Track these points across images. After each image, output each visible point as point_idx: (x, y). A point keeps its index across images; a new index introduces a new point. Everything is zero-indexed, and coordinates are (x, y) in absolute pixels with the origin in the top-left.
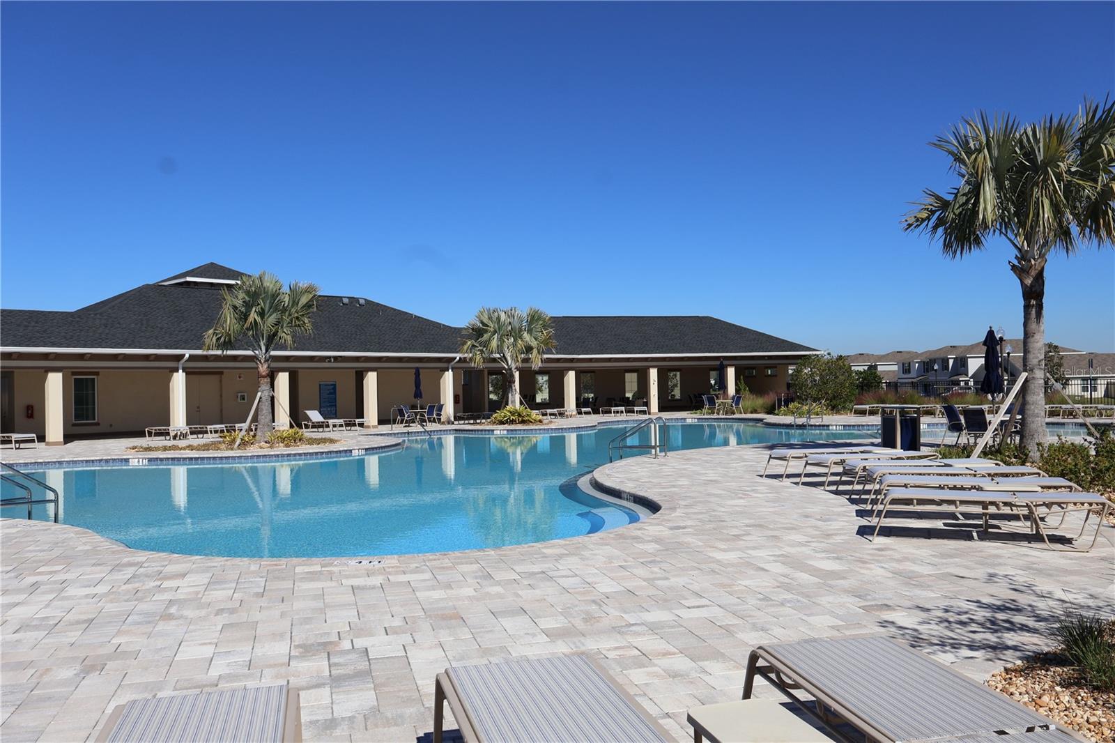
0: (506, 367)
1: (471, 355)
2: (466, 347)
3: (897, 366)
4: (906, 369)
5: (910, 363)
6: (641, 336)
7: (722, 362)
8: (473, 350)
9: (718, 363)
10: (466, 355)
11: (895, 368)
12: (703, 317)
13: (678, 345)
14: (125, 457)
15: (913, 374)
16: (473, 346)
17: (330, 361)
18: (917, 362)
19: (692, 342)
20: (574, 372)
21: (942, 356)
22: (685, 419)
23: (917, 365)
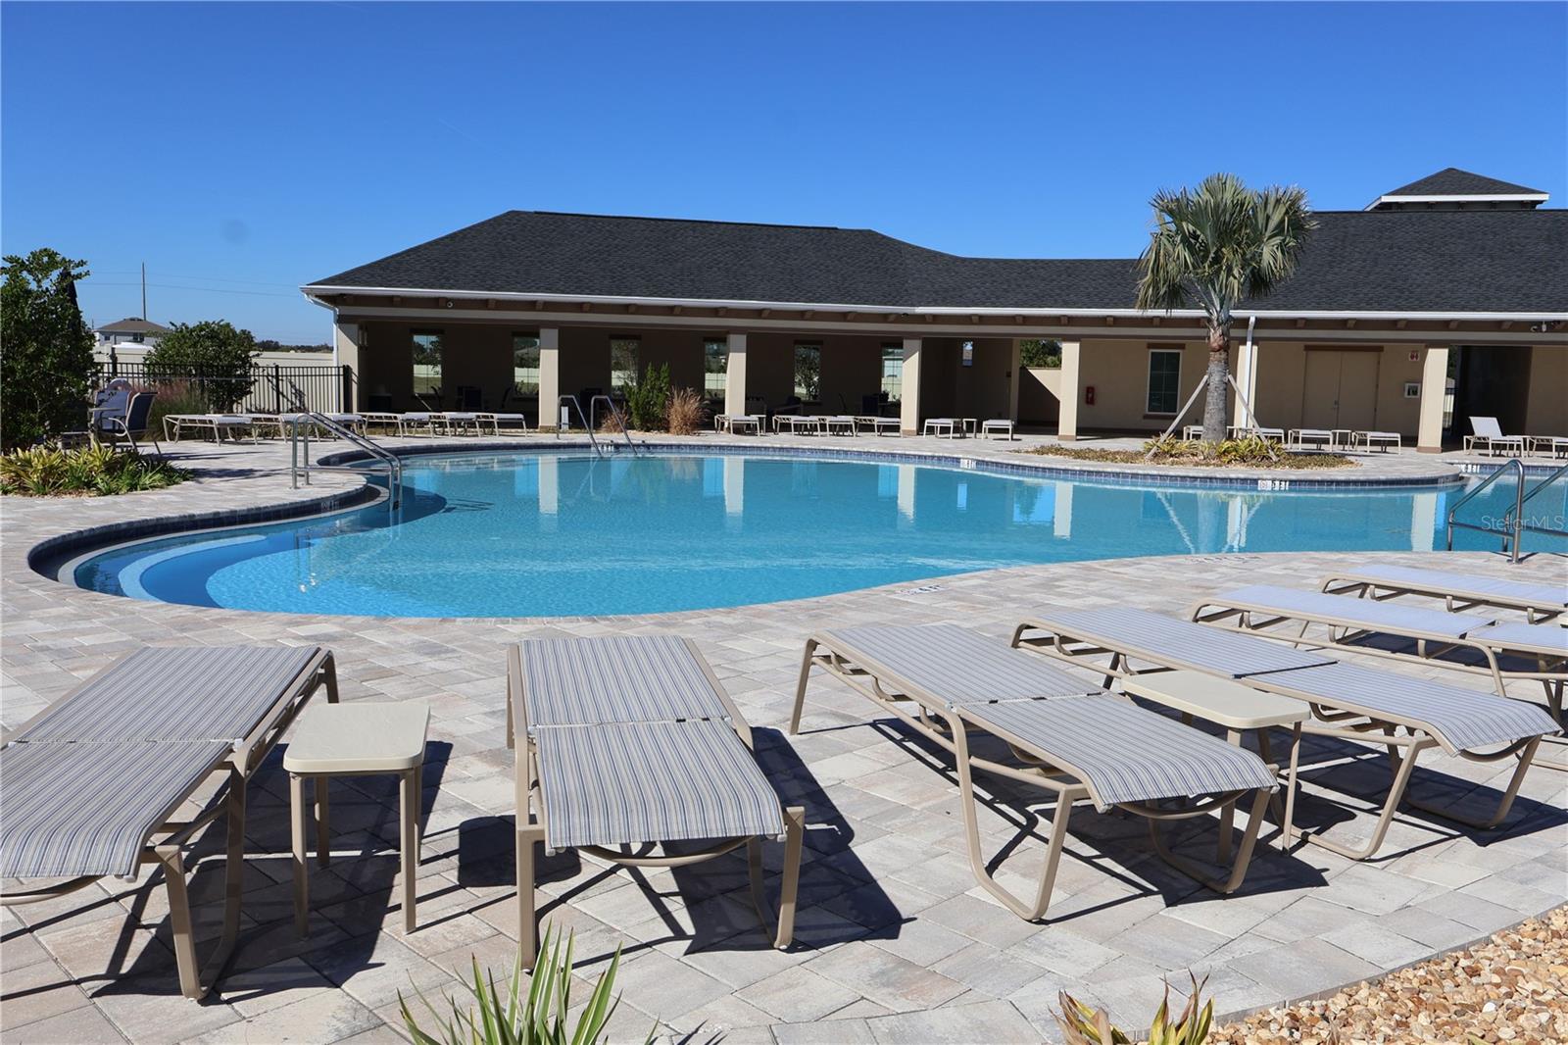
14: (956, 456)
17: (1539, 330)
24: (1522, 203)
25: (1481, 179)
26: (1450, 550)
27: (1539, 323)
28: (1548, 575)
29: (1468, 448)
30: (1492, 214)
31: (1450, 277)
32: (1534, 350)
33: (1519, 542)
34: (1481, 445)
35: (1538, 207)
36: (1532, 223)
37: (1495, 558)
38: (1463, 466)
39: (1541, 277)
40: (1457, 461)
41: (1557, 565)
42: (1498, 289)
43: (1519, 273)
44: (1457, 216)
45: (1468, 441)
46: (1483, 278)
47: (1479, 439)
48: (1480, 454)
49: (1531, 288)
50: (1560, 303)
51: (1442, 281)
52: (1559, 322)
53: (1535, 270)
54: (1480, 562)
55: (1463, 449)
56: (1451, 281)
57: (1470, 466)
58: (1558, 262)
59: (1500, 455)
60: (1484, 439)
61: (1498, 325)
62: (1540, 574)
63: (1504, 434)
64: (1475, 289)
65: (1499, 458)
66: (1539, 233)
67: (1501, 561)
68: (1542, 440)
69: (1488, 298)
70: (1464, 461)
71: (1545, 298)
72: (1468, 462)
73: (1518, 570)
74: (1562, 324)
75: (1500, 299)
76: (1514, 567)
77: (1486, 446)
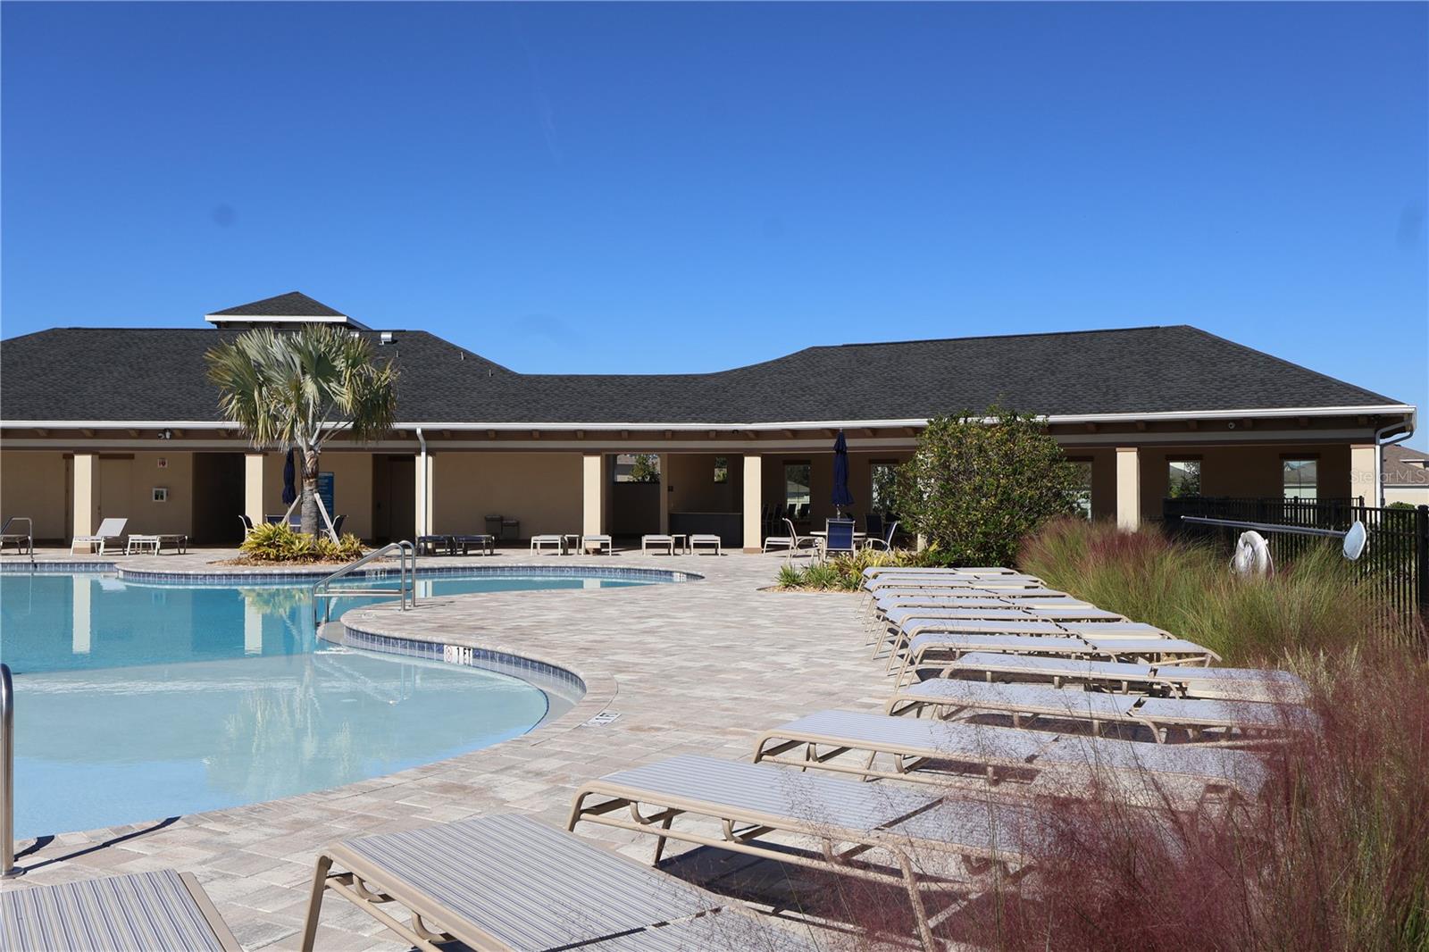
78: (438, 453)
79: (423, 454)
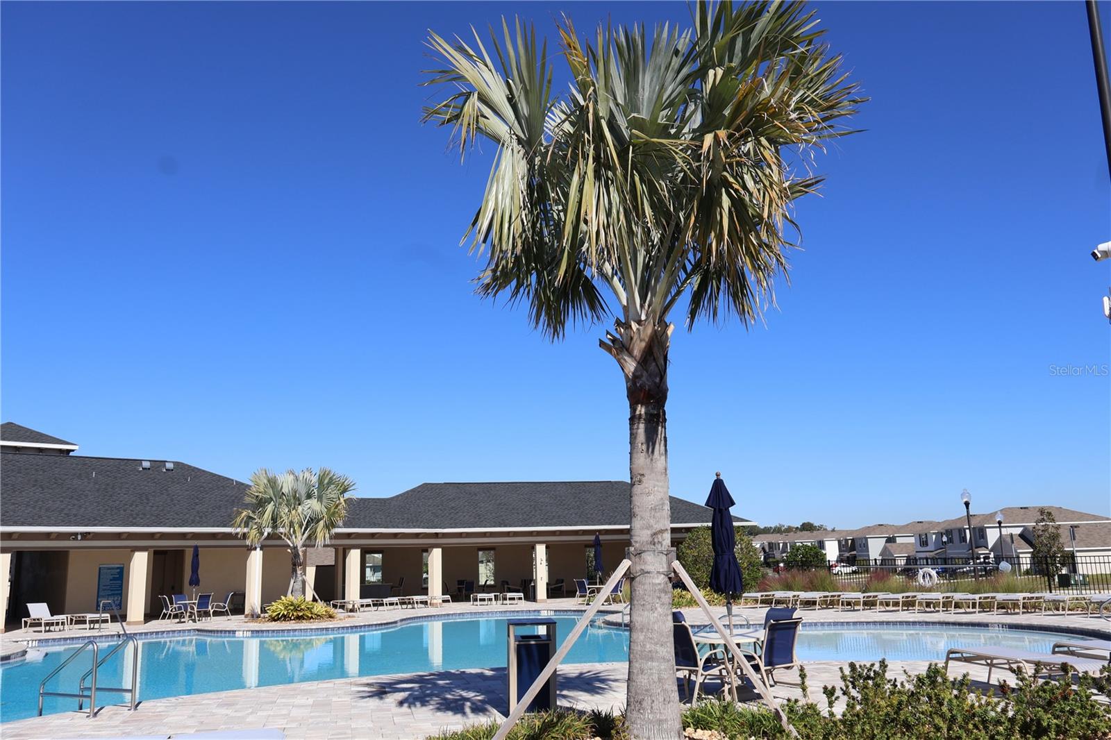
0: (292, 545)
1: (246, 530)
2: (239, 520)
3: (913, 538)
4: (924, 543)
5: (926, 534)
6: (531, 506)
7: (597, 537)
8: (250, 524)
9: (593, 538)
10: (239, 530)
11: (912, 540)
12: (616, 482)
13: (574, 515)
15: (931, 547)
16: (250, 518)
17: (76, 539)
18: (934, 533)
19: (591, 512)
20: (440, 550)
21: (959, 526)
22: (539, 611)
23: (934, 536)
24: (60, 450)
25: (32, 432)
26: (41, 715)
27: (76, 534)
28: (117, 723)
29: (25, 626)
30: (41, 457)
31: (12, 501)
32: (71, 553)
33: (94, 700)
34: (36, 624)
35: (71, 454)
36: (69, 465)
37: (78, 716)
38: (25, 643)
39: (76, 502)
40: (21, 639)
41: (121, 714)
42: (47, 510)
43: (61, 499)
44: (17, 457)
45: (26, 622)
46: (37, 502)
47: (34, 620)
48: (35, 632)
49: (70, 509)
50: (89, 520)
51: (6, 503)
52: (89, 533)
53: (72, 497)
54: (67, 721)
55: (21, 628)
56: (14, 504)
57: (30, 642)
58: (87, 492)
59: (49, 631)
60: (38, 620)
61: (47, 536)
62: (112, 723)
63: (52, 616)
64: (30, 510)
65: (49, 633)
66: (74, 472)
67: (82, 718)
68: (79, 617)
69: (40, 517)
70: (24, 636)
71: (80, 517)
72: (29, 639)
73: (96, 723)
74: (91, 535)
75: (49, 517)
76: (92, 721)
77: (40, 625)
78: (264, 549)
79: (258, 549)
